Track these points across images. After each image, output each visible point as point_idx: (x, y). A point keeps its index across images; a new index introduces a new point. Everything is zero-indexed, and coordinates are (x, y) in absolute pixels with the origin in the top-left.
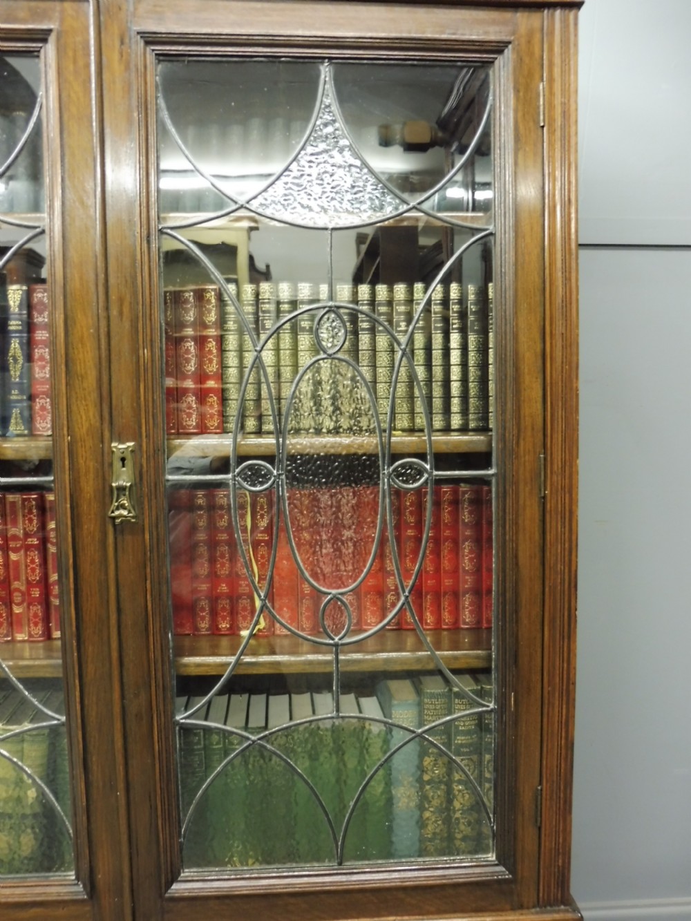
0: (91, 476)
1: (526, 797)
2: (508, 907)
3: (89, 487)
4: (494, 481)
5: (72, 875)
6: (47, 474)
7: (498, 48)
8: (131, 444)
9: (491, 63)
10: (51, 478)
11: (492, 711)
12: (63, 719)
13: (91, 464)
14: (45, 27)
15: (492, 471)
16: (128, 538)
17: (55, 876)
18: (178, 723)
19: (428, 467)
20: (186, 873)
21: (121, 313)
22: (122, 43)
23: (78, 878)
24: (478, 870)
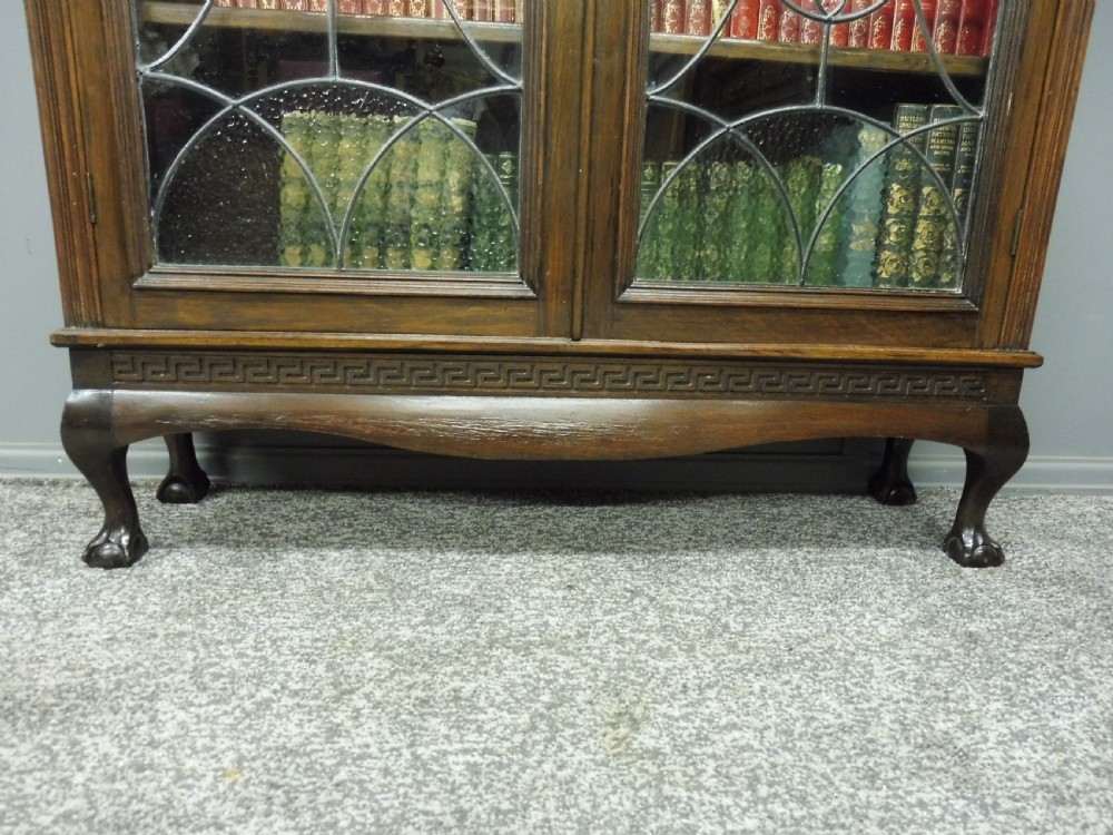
2: (968, 343)
5: (516, 274)
11: (982, 120)
12: (520, 83)
17: (498, 275)
18: (647, 99)
20: (637, 282)
23: (522, 276)
24: (944, 302)
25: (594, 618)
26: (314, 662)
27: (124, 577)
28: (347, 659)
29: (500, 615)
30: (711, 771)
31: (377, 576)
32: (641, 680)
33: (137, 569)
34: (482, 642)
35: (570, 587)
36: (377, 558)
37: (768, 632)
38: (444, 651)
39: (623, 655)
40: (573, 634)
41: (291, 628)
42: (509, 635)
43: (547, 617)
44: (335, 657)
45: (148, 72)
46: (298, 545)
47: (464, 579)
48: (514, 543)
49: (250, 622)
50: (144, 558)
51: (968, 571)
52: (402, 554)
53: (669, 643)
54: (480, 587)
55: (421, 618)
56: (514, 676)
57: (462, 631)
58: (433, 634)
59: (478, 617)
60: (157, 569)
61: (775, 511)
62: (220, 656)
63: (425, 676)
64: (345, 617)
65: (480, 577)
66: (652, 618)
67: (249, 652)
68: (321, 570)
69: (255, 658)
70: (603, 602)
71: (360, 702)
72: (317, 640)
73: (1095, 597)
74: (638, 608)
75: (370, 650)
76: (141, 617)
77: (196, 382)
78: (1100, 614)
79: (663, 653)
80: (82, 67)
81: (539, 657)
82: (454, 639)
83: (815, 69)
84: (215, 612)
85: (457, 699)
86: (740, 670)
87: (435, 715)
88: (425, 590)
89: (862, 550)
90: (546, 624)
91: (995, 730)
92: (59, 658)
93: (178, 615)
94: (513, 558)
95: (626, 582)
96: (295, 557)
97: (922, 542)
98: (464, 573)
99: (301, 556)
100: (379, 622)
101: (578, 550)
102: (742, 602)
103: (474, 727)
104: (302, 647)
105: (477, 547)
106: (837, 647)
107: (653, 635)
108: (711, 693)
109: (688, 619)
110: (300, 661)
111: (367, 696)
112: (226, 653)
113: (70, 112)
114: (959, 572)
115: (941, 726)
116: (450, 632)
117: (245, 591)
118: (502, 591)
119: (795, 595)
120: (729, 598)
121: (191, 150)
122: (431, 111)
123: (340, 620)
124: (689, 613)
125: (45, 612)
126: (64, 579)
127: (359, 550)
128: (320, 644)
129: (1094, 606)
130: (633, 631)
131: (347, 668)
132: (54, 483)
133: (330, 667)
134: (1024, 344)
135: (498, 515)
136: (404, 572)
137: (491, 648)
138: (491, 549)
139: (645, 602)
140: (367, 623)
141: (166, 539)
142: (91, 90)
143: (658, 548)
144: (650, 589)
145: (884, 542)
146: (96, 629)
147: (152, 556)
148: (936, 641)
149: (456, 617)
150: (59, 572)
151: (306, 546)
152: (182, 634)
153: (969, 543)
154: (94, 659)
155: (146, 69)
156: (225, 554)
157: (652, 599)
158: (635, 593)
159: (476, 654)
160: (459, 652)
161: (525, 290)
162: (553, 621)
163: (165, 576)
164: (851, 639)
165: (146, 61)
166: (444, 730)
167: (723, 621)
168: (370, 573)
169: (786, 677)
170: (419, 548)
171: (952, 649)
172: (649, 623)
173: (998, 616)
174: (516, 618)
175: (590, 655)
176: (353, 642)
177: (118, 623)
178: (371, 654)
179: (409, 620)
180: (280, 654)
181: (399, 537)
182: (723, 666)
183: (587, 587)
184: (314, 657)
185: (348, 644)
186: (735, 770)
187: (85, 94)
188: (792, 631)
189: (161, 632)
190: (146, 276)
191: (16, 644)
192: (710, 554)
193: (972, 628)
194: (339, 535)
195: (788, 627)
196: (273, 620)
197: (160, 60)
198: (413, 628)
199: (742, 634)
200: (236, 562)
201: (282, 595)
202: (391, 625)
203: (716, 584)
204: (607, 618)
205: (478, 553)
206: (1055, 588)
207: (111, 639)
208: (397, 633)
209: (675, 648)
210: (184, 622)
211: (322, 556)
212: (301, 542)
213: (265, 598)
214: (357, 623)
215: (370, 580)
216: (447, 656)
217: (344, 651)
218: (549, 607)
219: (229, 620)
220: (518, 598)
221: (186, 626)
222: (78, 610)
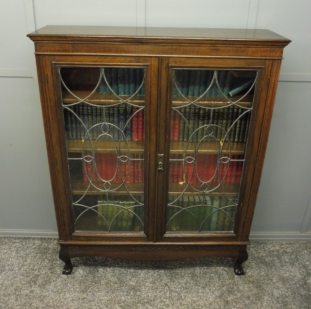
0: (153, 160)
5: (143, 232)
8: (163, 155)
12: (143, 205)
17: (139, 232)
18: (168, 206)
20: (167, 233)
25: (157, 294)
27: (71, 278)
28: (114, 307)
29: (140, 293)
31: (117, 278)
33: (72, 276)
34: (136, 302)
35: (154, 283)
36: (117, 270)
37: (189, 299)
38: (130, 305)
40: (153, 299)
41: (103, 296)
42: (141, 300)
43: (148, 293)
44: (111, 306)
46: (102, 266)
47: (133, 279)
48: (144, 265)
49: (96, 294)
50: (73, 271)
51: (236, 276)
52: (122, 270)
53: (170, 302)
54: (137, 282)
55: (126, 293)
57: (133, 298)
58: (128, 299)
59: (136, 294)
60: (76, 275)
62: (92, 305)
64: (112, 293)
65: (137, 279)
66: (168, 295)
67: (97, 304)
68: (107, 276)
69: (98, 306)
70: (160, 288)
72: (108, 300)
73: (258, 289)
74: (166, 290)
75: (117, 304)
76: (76, 292)
78: (256, 295)
84: (89, 291)
88: (126, 283)
89: (216, 268)
90: (148, 296)
92: (65, 306)
93: (83, 292)
94: (143, 271)
95: (165, 281)
96: (101, 270)
97: (231, 264)
98: (134, 277)
100: (118, 294)
102: (186, 288)
104: (106, 303)
105: (136, 267)
106: (200, 305)
107: (167, 300)
109: (175, 294)
110: (105, 307)
112: (93, 304)
114: (234, 277)
116: (131, 298)
117: (93, 284)
118: (141, 284)
119: (197, 286)
120: (184, 287)
123: (111, 294)
124: (175, 292)
125: (59, 291)
126: (60, 279)
127: (113, 268)
128: (108, 302)
129: (256, 293)
130: (164, 298)
132: (48, 239)
136: (122, 276)
137: (138, 304)
138: (139, 268)
139: (167, 288)
140: (116, 295)
141: (76, 263)
143: (173, 267)
144: (169, 283)
145: (222, 264)
146: (69, 296)
147: (74, 270)
148: (220, 303)
149: (132, 293)
150: (59, 276)
151: (103, 266)
152: (84, 298)
154: (71, 306)
156: (88, 269)
157: (169, 287)
158: (166, 285)
159: (135, 306)
160: (132, 305)
162: (150, 294)
163: (78, 278)
164: (204, 302)
167: (181, 295)
168: (116, 277)
170: (125, 267)
171: (222, 306)
172: (167, 296)
173: (236, 295)
174: (143, 294)
176: (114, 301)
177: (73, 294)
178: (117, 305)
179: (123, 294)
180: (102, 305)
181: (121, 262)
183: (157, 282)
184: (108, 306)
185: (113, 302)
188: (193, 299)
189: (81, 298)
191: (58, 302)
192: (184, 269)
193: (229, 299)
194: (109, 262)
195: (193, 297)
196: (99, 294)
198: (124, 296)
199: (183, 300)
200: (90, 273)
201: (100, 285)
202: (121, 295)
203: (182, 282)
204: (160, 294)
205: (137, 269)
206: (251, 285)
207: (73, 300)
208: (121, 298)
209: (170, 304)
210: (84, 294)
211: (106, 270)
212: (102, 264)
213: (97, 286)
214: (114, 295)
215: (116, 279)
216: (130, 306)
217: (113, 304)
218: (149, 290)
219: (92, 293)
220: (144, 286)
221: (85, 296)
222: (65, 290)
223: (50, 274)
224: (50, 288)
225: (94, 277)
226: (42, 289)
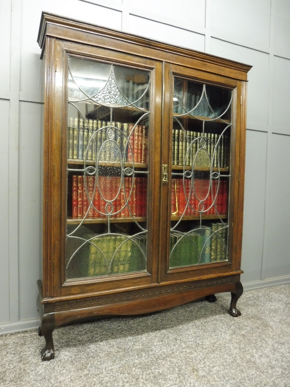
0: (158, 172)
1: (234, 247)
2: (230, 271)
3: (157, 174)
4: (230, 178)
5: (146, 271)
6: (147, 171)
7: (234, 87)
8: (167, 165)
9: (233, 90)
10: (148, 172)
11: (228, 228)
12: (147, 231)
13: (158, 169)
14: (154, 67)
15: (230, 175)
16: (165, 187)
17: (142, 271)
18: (171, 231)
19: (219, 174)
20: (170, 268)
21: (166, 135)
22: (169, 73)
23: (147, 271)
24: (225, 263)
25: (172, 348)
26: (124, 374)
27: (56, 362)
28: (130, 371)
29: (153, 352)
30: (216, 377)
32: (191, 360)
33: (57, 359)
34: (155, 359)
35: (162, 341)
36: (113, 342)
37: (207, 343)
39: (184, 356)
40: (171, 353)
41: (111, 366)
42: (159, 357)
43: (163, 350)
44: (127, 371)
45: (69, 236)
46: (90, 343)
47: (137, 344)
48: (140, 331)
49: (100, 367)
51: (235, 318)
52: (118, 340)
53: (190, 350)
54: (143, 345)
55: (137, 357)
56: (167, 366)
57: (148, 358)
58: (143, 360)
59: (149, 353)
60: (62, 357)
61: (190, 309)
62: (102, 378)
63: (150, 371)
65: (141, 342)
66: (184, 346)
67: (107, 375)
68: (103, 349)
69: (110, 376)
70: (171, 343)
71: (142, 381)
72: (119, 368)
74: (179, 343)
75: (133, 367)
76: (72, 372)
77: (75, 307)
78: (263, 324)
79: (191, 353)
80: (55, 237)
81: (169, 360)
82: (148, 360)
83: (199, 220)
84: (89, 366)
85: (160, 374)
86: (207, 353)
87: (159, 379)
88: (131, 349)
89: (213, 317)
90: (164, 352)
91: (257, 356)
93: (81, 369)
94: (143, 336)
95: (172, 337)
97: (223, 312)
98: (136, 342)
99: (94, 346)
100: (129, 360)
101: (156, 330)
102: (198, 336)
103: (168, 380)
104: (118, 370)
105: (133, 334)
106: (221, 343)
107: (187, 349)
108: (206, 360)
110: (121, 374)
111: (142, 378)
112: (102, 376)
113: (51, 248)
114: (233, 319)
115: (248, 357)
116: (146, 359)
117: (90, 359)
118: (148, 345)
119: (207, 332)
120: (195, 336)
121: (77, 252)
122: (129, 239)
123: (120, 361)
124: (190, 342)
125: (46, 377)
126: (40, 367)
127: (106, 341)
128: (121, 369)
129: (261, 323)
130: (182, 349)
131: (132, 373)
133: (129, 374)
134: (240, 269)
135: (130, 323)
136: (122, 345)
137: (157, 361)
138: (137, 334)
140: (126, 361)
142: (56, 242)
143: (172, 326)
144: (178, 337)
145: (216, 314)
146: (65, 378)
148: (238, 338)
149: (144, 355)
150: (36, 365)
151: (92, 342)
152: (87, 374)
153: (234, 312)
155: (68, 236)
156: (74, 349)
157: (180, 340)
158: (176, 339)
159: (156, 363)
160: (152, 363)
161: (148, 274)
163: (66, 359)
164: (223, 341)
165: (68, 233)
166: (163, 382)
167: (197, 342)
168: (115, 347)
169: (216, 353)
170: (120, 337)
171: (241, 339)
173: (246, 329)
174: (157, 352)
175: (177, 357)
176: (128, 366)
177: (68, 375)
178: (134, 369)
179: (135, 358)
180: (115, 373)
181: (112, 335)
182: (204, 353)
183: (165, 340)
184: (123, 372)
186: (220, 376)
187: (55, 243)
188: (211, 341)
189: (82, 375)
190: (65, 283)
192: (184, 325)
193: (243, 333)
194: (97, 337)
196: (105, 365)
197: (71, 233)
198: (137, 359)
199: (203, 345)
200: (80, 351)
201: (100, 358)
202: (132, 359)
203: (190, 333)
204: (175, 347)
205: (135, 336)
206: (253, 319)
207: (71, 380)
208: (135, 362)
209: (192, 351)
210: (84, 371)
211: (99, 345)
212: (90, 341)
213: (97, 360)
214: (124, 361)
215: (117, 349)
216: (150, 365)
217: (128, 369)
218: (161, 347)
219: (94, 368)
220: (153, 346)
221: (86, 372)
222: (54, 374)
223: (22, 366)
224: (31, 379)
225: (88, 354)
226: (18, 382)
